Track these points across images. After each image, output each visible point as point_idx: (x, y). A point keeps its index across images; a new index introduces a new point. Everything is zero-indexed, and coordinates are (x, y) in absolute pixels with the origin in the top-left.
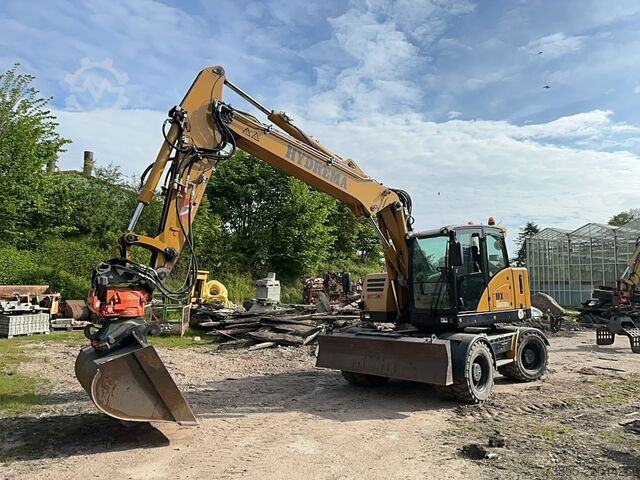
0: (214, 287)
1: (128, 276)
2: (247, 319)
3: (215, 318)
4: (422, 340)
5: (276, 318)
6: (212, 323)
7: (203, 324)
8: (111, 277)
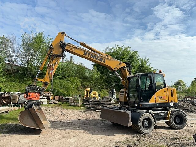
0: (94, 93)
1: (34, 89)
2: (97, 103)
3: (89, 102)
4: (123, 111)
5: (105, 103)
6: (88, 103)
7: (85, 103)
8: (29, 89)
